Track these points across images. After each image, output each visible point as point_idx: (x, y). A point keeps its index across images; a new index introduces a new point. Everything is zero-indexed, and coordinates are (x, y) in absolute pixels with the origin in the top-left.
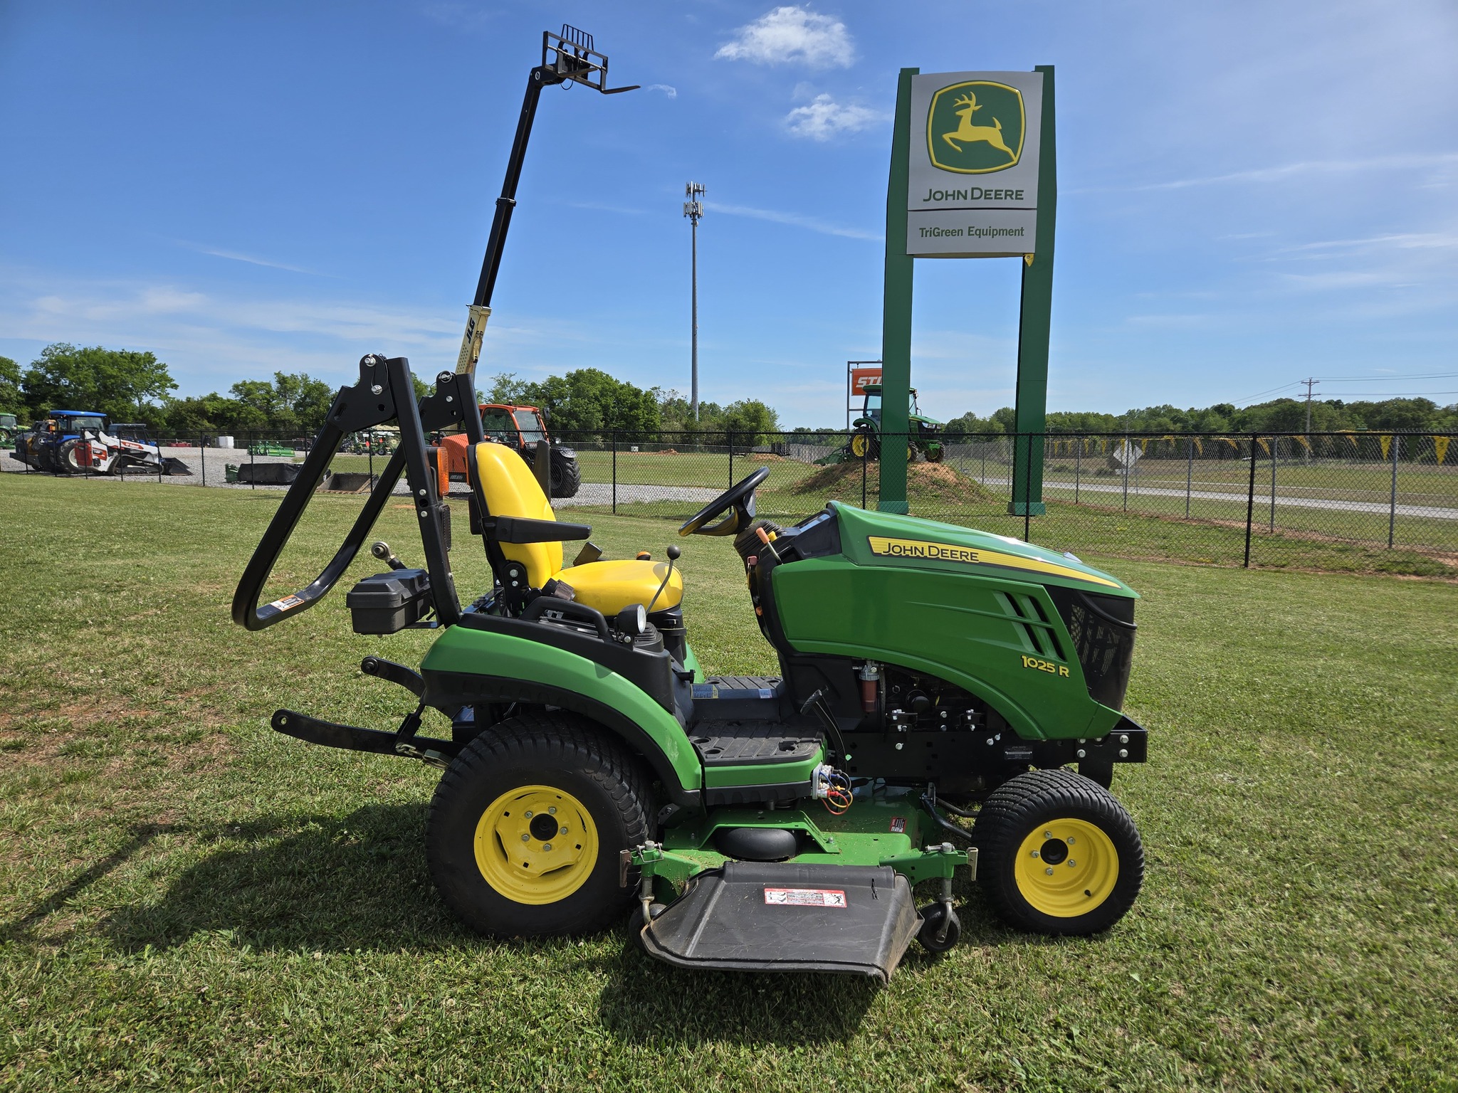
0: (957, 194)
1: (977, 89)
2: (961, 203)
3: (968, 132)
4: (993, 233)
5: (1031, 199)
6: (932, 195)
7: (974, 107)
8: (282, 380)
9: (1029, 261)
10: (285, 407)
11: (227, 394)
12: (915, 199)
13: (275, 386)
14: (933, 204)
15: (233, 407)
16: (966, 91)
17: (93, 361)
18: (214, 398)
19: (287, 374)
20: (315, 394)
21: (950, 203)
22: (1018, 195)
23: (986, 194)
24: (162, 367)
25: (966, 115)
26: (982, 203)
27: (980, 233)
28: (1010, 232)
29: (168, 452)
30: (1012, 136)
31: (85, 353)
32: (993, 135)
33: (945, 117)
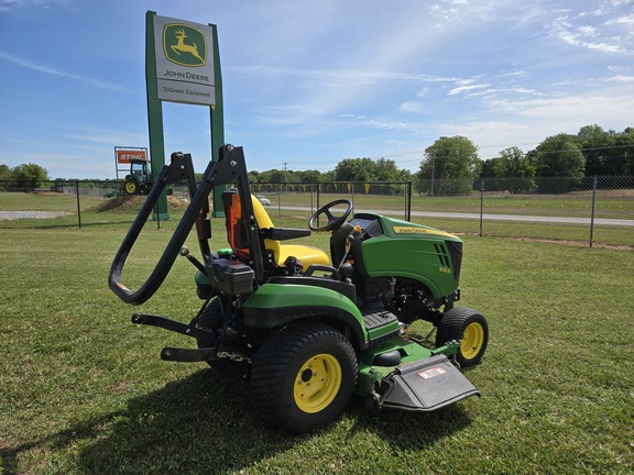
0: (180, 74)
1: (185, 28)
2: (181, 78)
3: (182, 46)
4: (198, 94)
5: (212, 81)
6: (168, 73)
7: (184, 36)
9: (213, 108)
12: (160, 73)
14: (168, 77)
16: (181, 27)
21: (177, 78)
22: (206, 79)
23: (193, 76)
25: (181, 39)
26: (191, 80)
27: (192, 93)
28: (204, 95)
30: (202, 51)
32: (193, 50)
33: (171, 38)
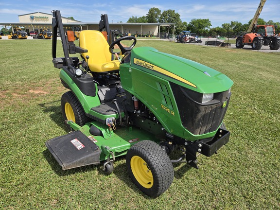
8: (232, 23)
10: (231, 29)
11: (221, 27)
13: (230, 24)
15: (221, 29)
17: (199, 21)
18: (218, 27)
19: (233, 21)
20: (238, 26)
24: (210, 22)
29: (199, 39)
31: (198, 20)
